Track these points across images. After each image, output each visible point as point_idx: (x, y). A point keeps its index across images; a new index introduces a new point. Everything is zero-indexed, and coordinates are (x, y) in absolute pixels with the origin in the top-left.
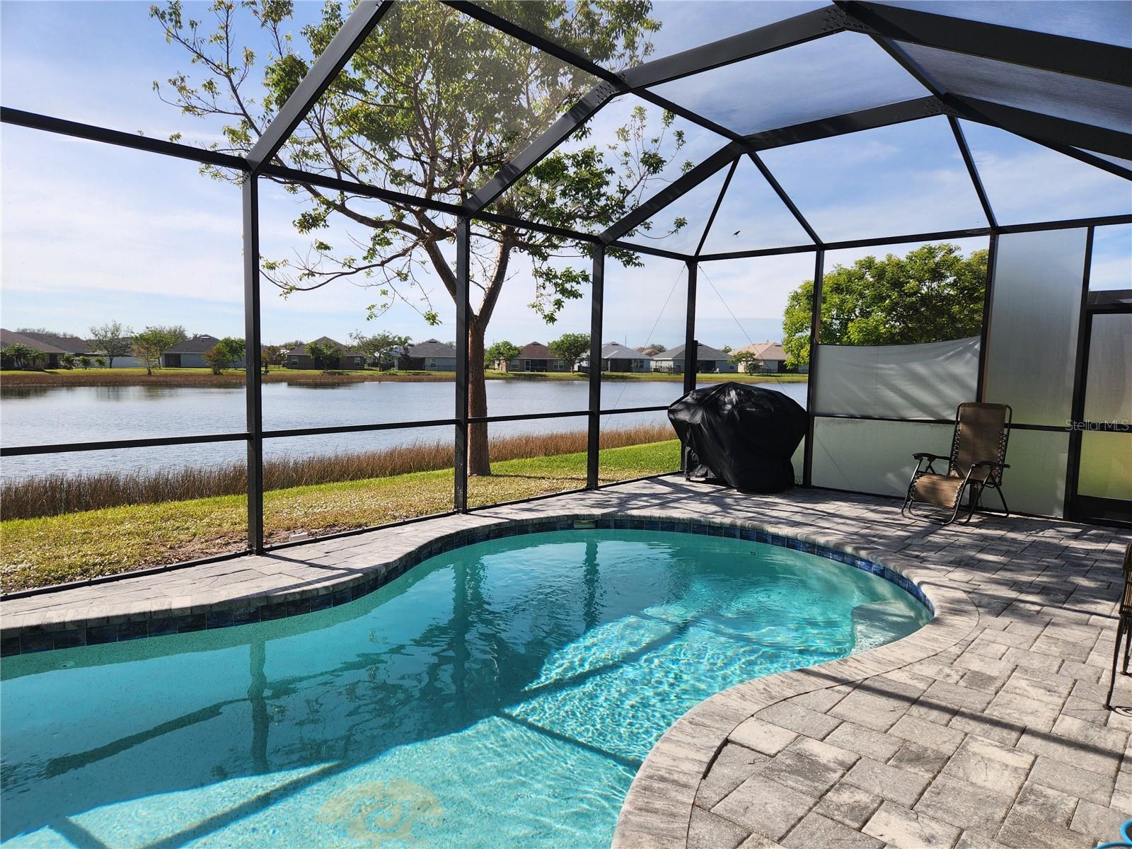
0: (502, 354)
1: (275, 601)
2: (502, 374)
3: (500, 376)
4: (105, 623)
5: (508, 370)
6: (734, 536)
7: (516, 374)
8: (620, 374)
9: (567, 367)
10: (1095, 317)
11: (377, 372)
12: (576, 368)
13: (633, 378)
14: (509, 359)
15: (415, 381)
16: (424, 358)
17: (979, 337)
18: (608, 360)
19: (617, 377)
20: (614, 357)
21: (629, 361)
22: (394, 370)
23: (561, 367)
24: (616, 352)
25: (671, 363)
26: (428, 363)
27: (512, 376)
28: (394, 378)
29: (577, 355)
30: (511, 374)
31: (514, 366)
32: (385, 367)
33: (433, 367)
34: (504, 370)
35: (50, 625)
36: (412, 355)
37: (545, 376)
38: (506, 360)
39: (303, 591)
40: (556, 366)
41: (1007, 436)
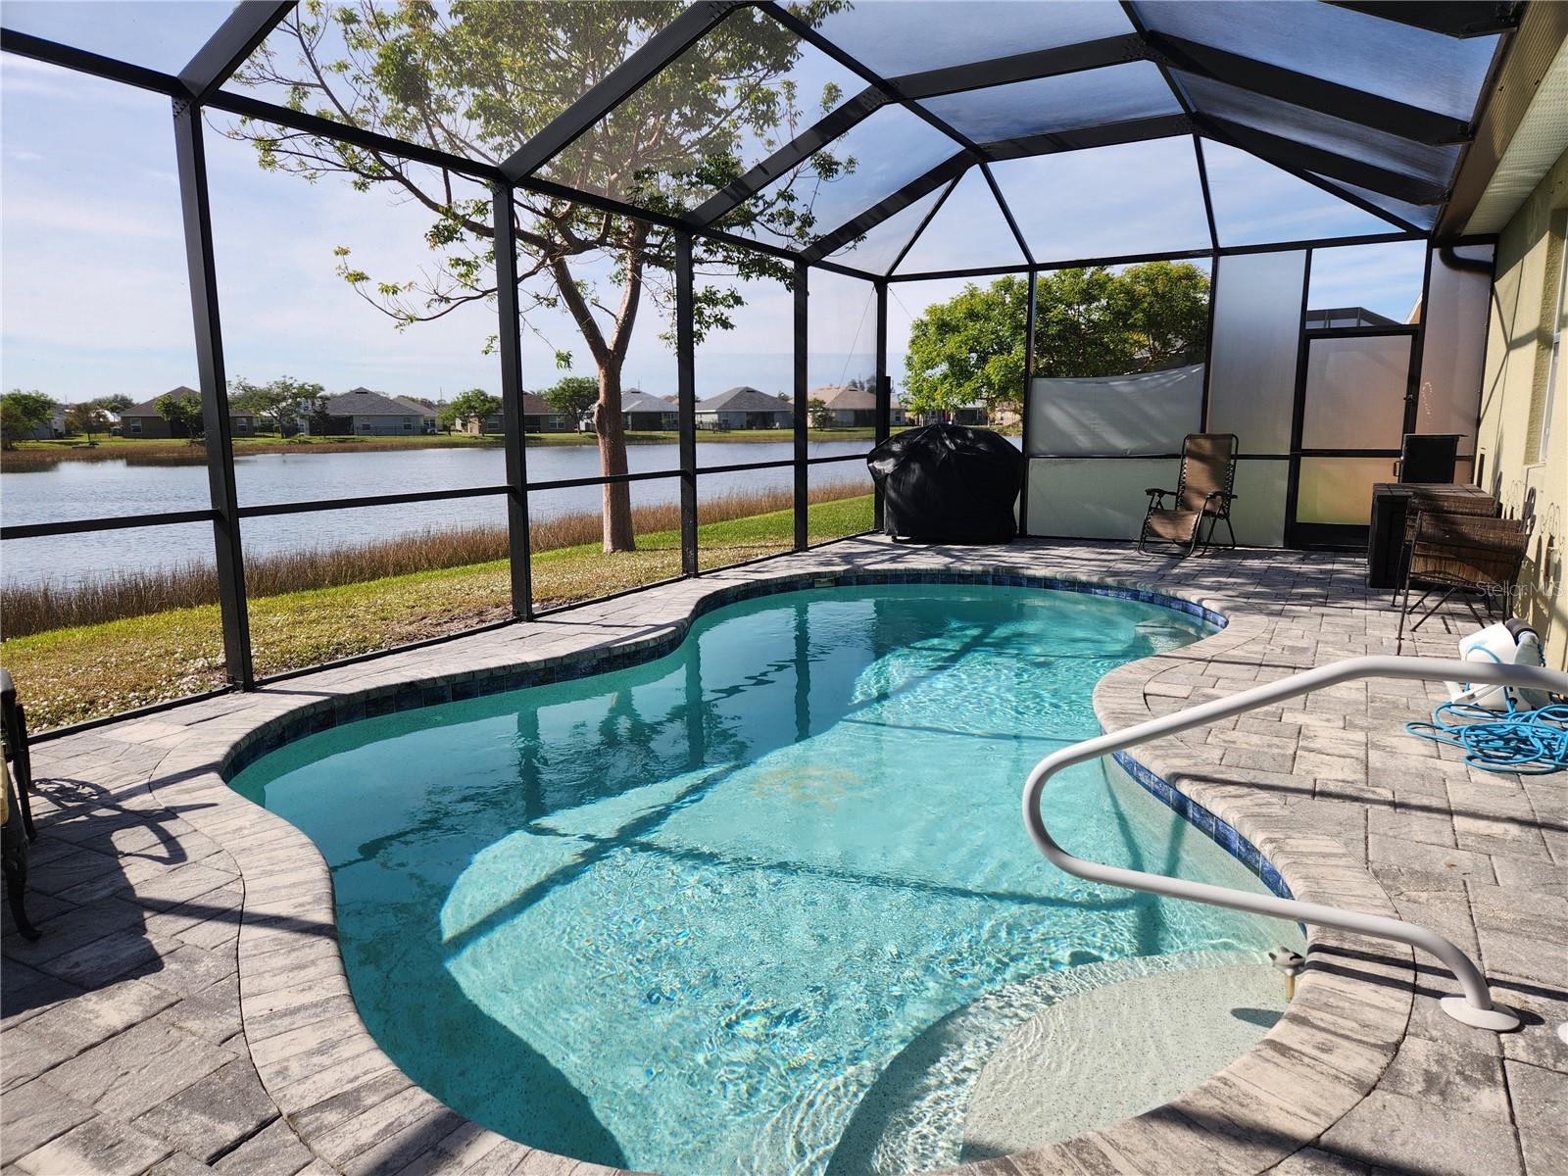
0: (474, 408)
1: (615, 653)
2: (476, 438)
3: (473, 440)
4: (471, 678)
5: (482, 430)
6: (986, 583)
7: (497, 438)
8: (647, 433)
9: (570, 426)
10: (1313, 342)
11: (278, 439)
12: (583, 426)
13: (665, 438)
14: (483, 416)
15: (345, 450)
16: (351, 417)
17: (1203, 365)
18: (627, 414)
19: (644, 438)
20: (637, 410)
21: (658, 414)
22: (304, 436)
23: (561, 425)
24: (637, 403)
25: (716, 417)
26: (357, 423)
27: (490, 440)
28: (306, 448)
29: (584, 408)
30: (489, 437)
31: (490, 426)
32: (290, 431)
33: (367, 429)
34: (476, 432)
35: (422, 681)
36: (332, 412)
37: (538, 438)
38: (480, 417)
39: (637, 643)
40: (554, 425)
41: (1234, 466)
